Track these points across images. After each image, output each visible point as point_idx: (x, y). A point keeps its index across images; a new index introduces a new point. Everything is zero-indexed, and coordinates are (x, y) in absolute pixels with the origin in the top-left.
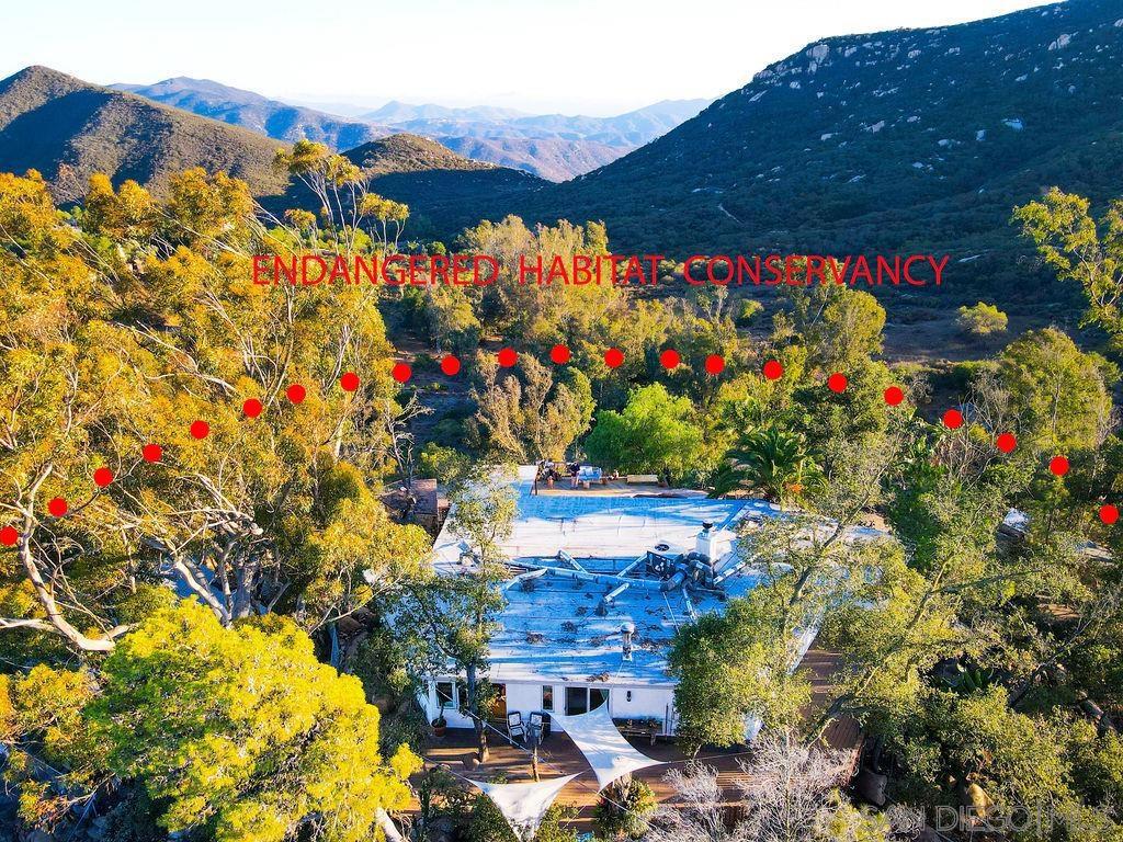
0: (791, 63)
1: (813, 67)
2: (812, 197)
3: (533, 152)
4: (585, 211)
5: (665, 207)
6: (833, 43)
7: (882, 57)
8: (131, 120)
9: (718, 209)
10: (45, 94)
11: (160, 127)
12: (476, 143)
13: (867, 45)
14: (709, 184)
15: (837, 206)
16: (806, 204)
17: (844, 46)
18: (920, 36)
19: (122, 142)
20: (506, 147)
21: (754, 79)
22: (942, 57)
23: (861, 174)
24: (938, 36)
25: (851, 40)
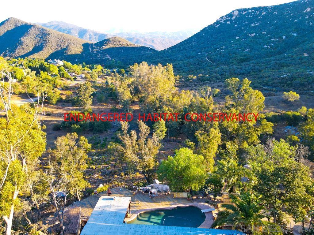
0: (227, 16)
1: (234, 17)
2: (234, 56)
3: (153, 41)
4: (167, 60)
5: (190, 58)
6: (240, 11)
7: (254, 14)
8: (38, 33)
9: (206, 59)
10: (14, 25)
11: (46, 35)
12: (137, 39)
13: (250, 11)
14: (203, 52)
15: (241, 58)
16: (232, 58)
17: (243, 11)
18: (265, 9)
19: (35, 39)
20: (145, 40)
21: (217, 21)
22: (272, 15)
23: (248, 49)
24: (270, 8)
25: (245, 10)
